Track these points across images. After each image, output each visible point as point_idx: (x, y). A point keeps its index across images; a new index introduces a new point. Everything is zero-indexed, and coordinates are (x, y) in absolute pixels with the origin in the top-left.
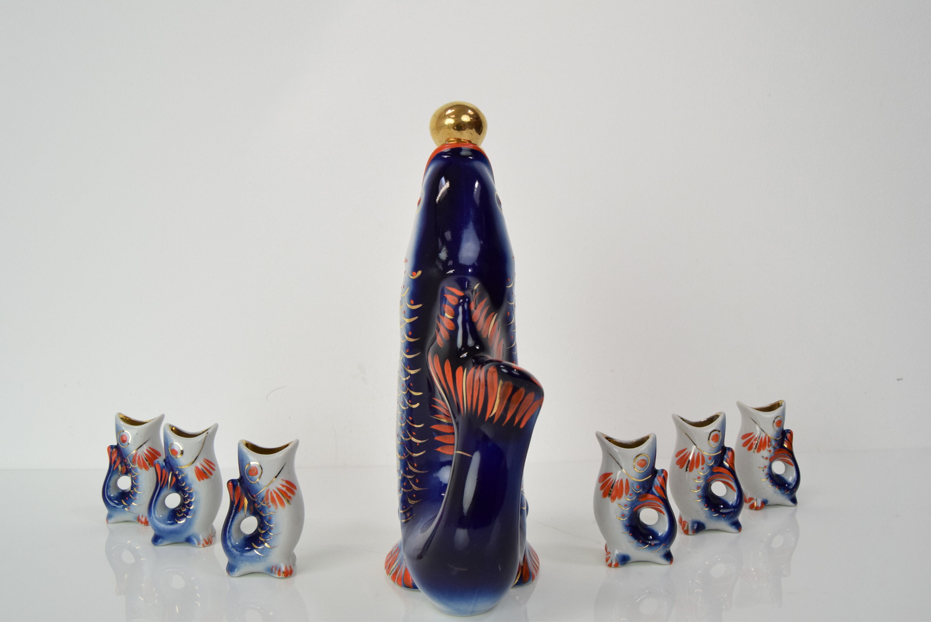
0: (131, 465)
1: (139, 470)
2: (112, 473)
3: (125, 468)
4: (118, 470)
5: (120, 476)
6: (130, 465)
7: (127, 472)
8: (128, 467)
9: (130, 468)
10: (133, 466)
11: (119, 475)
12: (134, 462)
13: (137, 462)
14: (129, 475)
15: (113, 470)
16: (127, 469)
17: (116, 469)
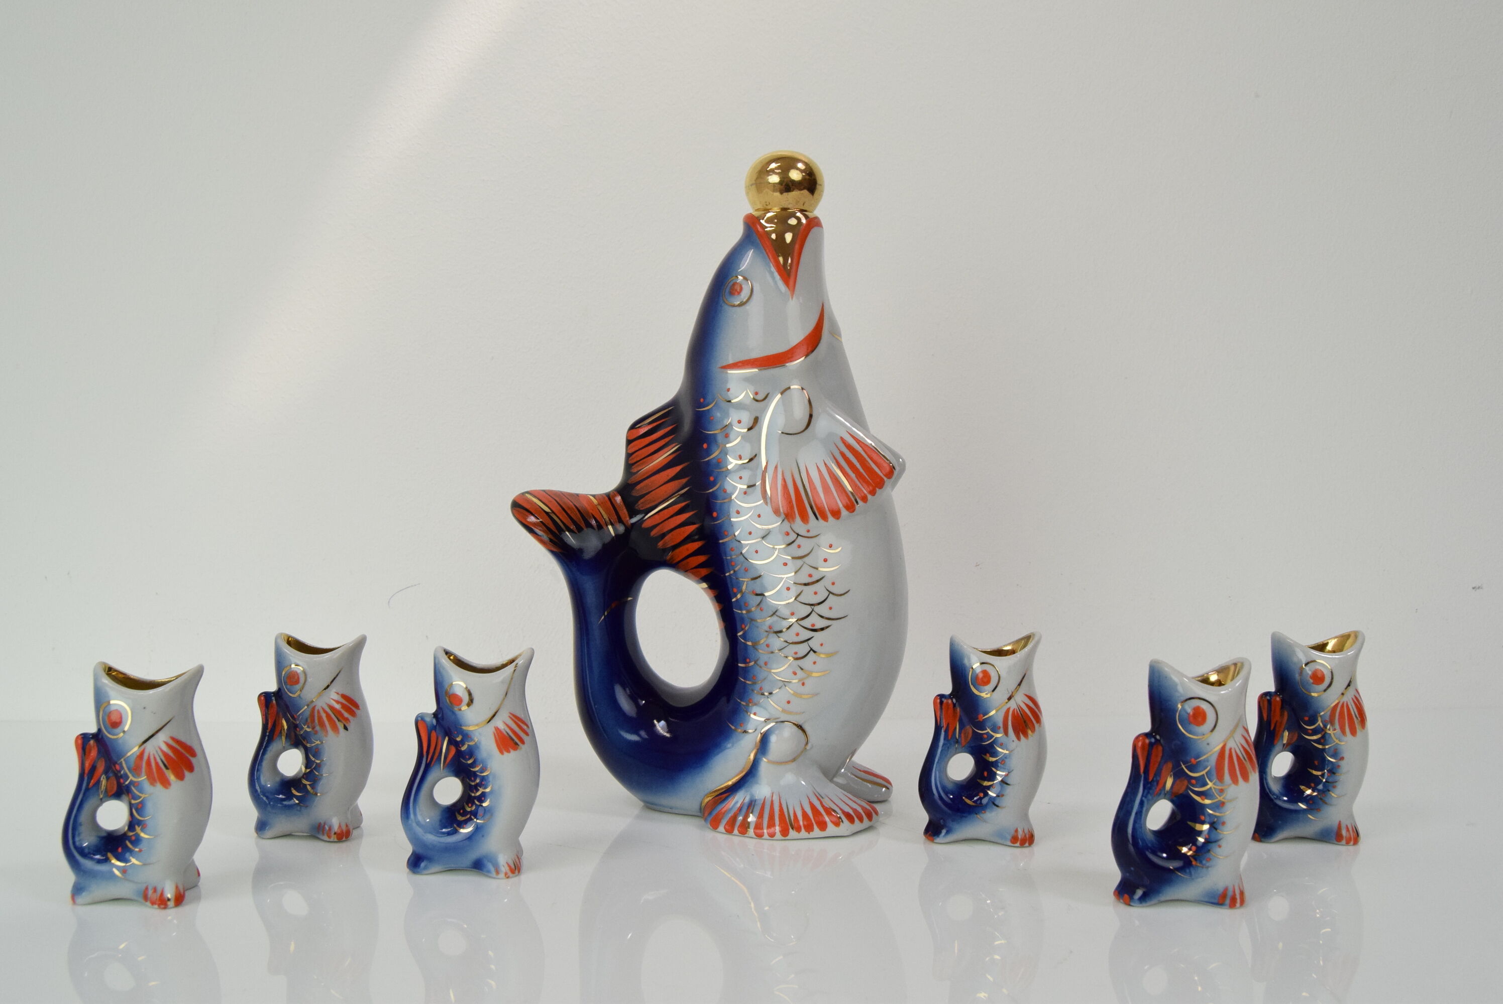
0: (131, 778)
1: (147, 786)
2: (84, 794)
3: (115, 782)
4: (98, 789)
5: (103, 800)
6: (128, 778)
7: (120, 791)
8: (122, 781)
9: (127, 783)
10: (134, 779)
11: (101, 799)
12: (136, 770)
13: (144, 770)
14: (124, 797)
15: (87, 789)
16: (120, 786)
17: (94, 785)
